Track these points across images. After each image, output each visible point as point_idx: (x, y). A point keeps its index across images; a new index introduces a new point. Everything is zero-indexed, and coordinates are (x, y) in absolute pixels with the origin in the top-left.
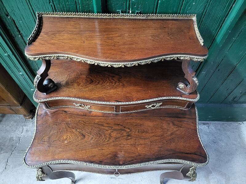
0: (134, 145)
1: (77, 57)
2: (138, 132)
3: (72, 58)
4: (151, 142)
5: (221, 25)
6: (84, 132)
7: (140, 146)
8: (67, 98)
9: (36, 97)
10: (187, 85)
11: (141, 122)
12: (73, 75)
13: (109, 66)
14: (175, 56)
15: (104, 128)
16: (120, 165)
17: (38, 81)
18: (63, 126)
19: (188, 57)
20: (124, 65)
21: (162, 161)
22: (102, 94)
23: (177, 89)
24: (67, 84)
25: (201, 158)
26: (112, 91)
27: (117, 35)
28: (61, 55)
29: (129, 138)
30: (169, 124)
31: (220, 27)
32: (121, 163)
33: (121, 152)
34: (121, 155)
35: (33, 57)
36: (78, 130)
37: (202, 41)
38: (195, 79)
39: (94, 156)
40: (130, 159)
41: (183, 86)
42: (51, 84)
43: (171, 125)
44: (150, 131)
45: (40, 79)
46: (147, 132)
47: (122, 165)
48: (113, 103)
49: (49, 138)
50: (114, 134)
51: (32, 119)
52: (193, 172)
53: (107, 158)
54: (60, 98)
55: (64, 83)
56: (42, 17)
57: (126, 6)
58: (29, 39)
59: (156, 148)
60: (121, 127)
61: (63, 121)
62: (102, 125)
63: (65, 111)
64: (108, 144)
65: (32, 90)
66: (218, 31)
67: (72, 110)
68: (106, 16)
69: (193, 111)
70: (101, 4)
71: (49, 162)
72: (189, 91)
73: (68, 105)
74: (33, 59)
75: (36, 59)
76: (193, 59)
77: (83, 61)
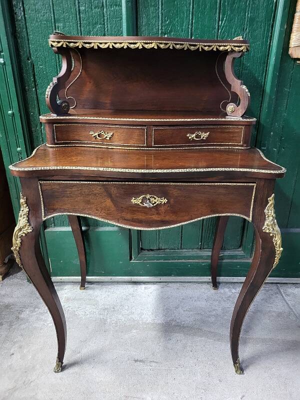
14: (214, 46)
19: (228, 46)
23: (227, 117)
28: (87, 41)
35: (57, 40)
38: (244, 87)
40: (168, 167)
41: (233, 106)
53: (135, 167)
54: (73, 117)
72: (241, 110)
73: (81, 138)
74: (56, 43)
75: (60, 45)
76: (234, 49)
77: (111, 47)
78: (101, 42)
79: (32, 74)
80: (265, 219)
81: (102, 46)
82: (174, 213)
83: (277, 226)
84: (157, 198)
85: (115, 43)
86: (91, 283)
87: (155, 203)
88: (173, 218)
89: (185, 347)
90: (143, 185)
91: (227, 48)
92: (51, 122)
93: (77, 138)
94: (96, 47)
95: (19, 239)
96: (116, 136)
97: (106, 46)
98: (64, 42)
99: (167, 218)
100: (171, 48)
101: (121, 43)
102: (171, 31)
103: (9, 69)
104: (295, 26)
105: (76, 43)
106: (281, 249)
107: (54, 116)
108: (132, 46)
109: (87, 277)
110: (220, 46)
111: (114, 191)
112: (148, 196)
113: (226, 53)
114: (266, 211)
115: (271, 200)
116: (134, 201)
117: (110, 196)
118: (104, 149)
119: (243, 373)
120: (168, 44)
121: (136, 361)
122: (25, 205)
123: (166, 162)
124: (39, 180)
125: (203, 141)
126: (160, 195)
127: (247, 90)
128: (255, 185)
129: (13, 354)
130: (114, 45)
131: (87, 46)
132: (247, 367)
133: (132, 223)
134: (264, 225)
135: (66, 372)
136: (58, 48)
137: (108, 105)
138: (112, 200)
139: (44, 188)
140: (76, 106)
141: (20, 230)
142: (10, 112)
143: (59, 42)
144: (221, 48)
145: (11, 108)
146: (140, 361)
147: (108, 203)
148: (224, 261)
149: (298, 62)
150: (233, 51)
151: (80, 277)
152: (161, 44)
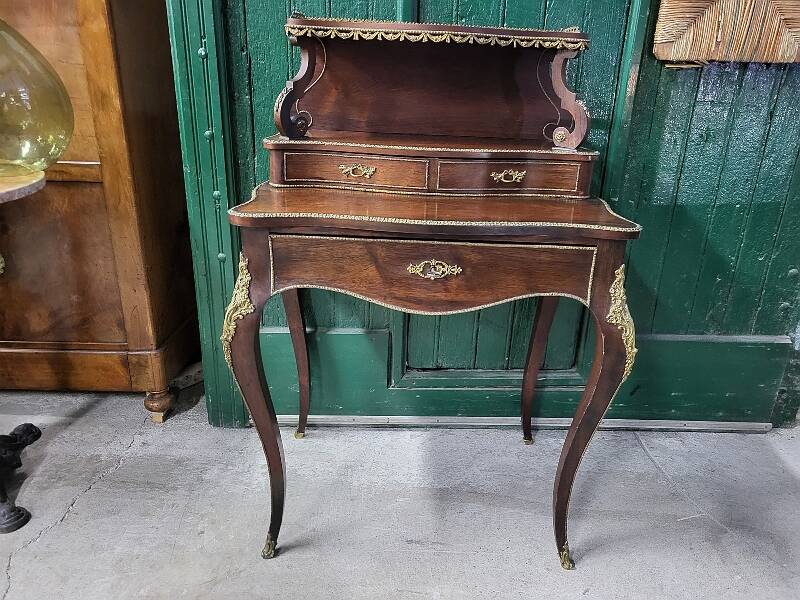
1: (370, 30)
3: (360, 34)
10: (570, 132)
13: (425, 41)
14: (536, 42)
17: (285, 96)
19: (557, 42)
23: (554, 148)
28: (344, 28)
38: (580, 103)
41: (563, 133)
52: (619, 302)
72: (575, 139)
73: (324, 175)
74: (297, 31)
75: (302, 33)
76: (566, 45)
77: (380, 38)
78: (365, 30)
79: (246, 73)
80: (610, 304)
81: (365, 36)
82: (471, 289)
83: (628, 314)
84: (446, 266)
85: (387, 33)
86: (314, 426)
87: (443, 272)
88: (470, 297)
90: (425, 245)
91: (554, 44)
92: (280, 149)
93: (318, 174)
94: (356, 38)
95: (233, 324)
96: (379, 174)
97: (372, 37)
98: (309, 28)
99: (461, 297)
100: (471, 42)
101: (395, 34)
102: (471, 14)
103: (213, 63)
104: (663, 11)
105: (327, 30)
106: (635, 350)
107: (285, 140)
108: (412, 38)
109: (309, 417)
110: (544, 41)
111: (381, 253)
112: (433, 262)
113: (554, 51)
114: (612, 291)
115: (620, 274)
116: (410, 269)
117: (374, 260)
118: (359, 193)
120: (466, 36)
122: (246, 272)
123: (460, 212)
124: (270, 233)
125: (515, 184)
126: (450, 262)
127: (585, 108)
128: (595, 249)
130: (384, 35)
131: (343, 36)
133: (405, 303)
134: (608, 312)
136: (298, 37)
137: (363, 125)
138: (378, 267)
139: (277, 245)
140: (312, 124)
141: (236, 309)
142: (207, 133)
143: (301, 29)
144: (547, 44)
145: (210, 126)
147: (371, 271)
148: (546, 390)
149: (667, 66)
150: (564, 49)
151: (298, 416)
152: (457, 35)
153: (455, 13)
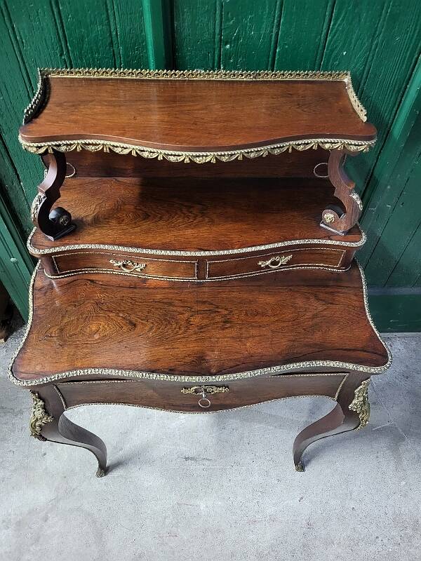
0: (239, 338)
1: (122, 145)
2: (246, 314)
3: (112, 148)
4: (272, 331)
5: (398, 100)
6: (133, 318)
7: (251, 340)
8: (97, 246)
9: (34, 245)
10: (340, 216)
11: (250, 297)
12: (107, 206)
13: (187, 161)
14: (313, 143)
15: (175, 309)
16: (211, 375)
17: (40, 206)
18: (89, 306)
19: (338, 144)
20: (216, 158)
21: (298, 364)
22: (169, 237)
23: (322, 225)
24: (97, 221)
25: (375, 357)
26: (189, 232)
27: (198, 107)
28: (91, 141)
29: (228, 325)
30: (308, 298)
31: (397, 103)
32: (213, 371)
33: (213, 351)
34: (213, 357)
35: (36, 145)
36: (121, 315)
37: (365, 112)
38: (355, 196)
39: (158, 360)
40: (232, 364)
41: (332, 216)
42: (65, 217)
43: (312, 299)
44: (270, 312)
45: (43, 201)
46: (263, 314)
47: (215, 374)
48: (193, 254)
49: (62, 330)
50: (196, 320)
51: (5, 340)
52: (361, 399)
53: (185, 364)
54: (82, 246)
55: (89, 219)
56: (48, 79)
57: (214, 60)
58: (28, 111)
59: (283, 343)
60: (211, 307)
61: (88, 298)
62: (170, 304)
63: (92, 281)
64: (184, 338)
65: (12, 259)
66: (394, 112)
67: (106, 278)
68: (176, 75)
69: (355, 273)
70: (164, 54)
71: (63, 374)
72: (344, 224)
73: (96, 265)
74: (35, 149)
75: (42, 151)
76: (349, 148)
77: (134, 154)
78: (116, 144)
81: (117, 151)
82: (238, 397)
84: (215, 388)
87: (213, 391)
88: (237, 401)
89: (241, 439)
93: (90, 265)
94: (107, 151)
97: (126, 152)
98: (49, 146)
99: (228, 402)
100: (240, 159)
102: (238, 39)
105: (71, 145)
108: (172, 159)
110: (325, 143)
112: (204, 388)
114: (356, 392)
116: (184, 392)
119: (304, 471)
120: (234, 154)
121: (187, 459)
127: (359, 202)
129: (45, 454)
130: (139, 152)
131: (90, 148)
132: (309, 461)
134: (351, 403)
135: (110, 475)
136: (40, 155)
140: (76, 174)
141: (37, 420)
143: (39, 147)
144: (327, 146)
146: (192, 459)
147: (150, 393)
152: (224, 155)
153: (217, 37)
